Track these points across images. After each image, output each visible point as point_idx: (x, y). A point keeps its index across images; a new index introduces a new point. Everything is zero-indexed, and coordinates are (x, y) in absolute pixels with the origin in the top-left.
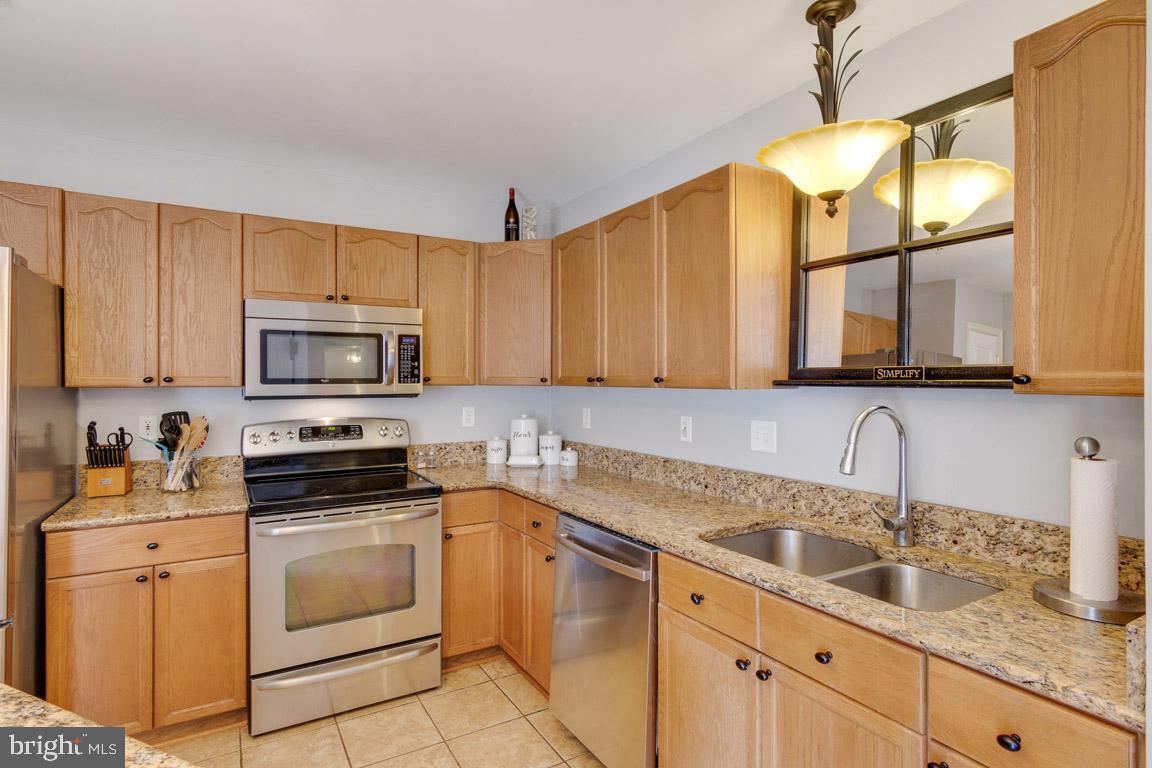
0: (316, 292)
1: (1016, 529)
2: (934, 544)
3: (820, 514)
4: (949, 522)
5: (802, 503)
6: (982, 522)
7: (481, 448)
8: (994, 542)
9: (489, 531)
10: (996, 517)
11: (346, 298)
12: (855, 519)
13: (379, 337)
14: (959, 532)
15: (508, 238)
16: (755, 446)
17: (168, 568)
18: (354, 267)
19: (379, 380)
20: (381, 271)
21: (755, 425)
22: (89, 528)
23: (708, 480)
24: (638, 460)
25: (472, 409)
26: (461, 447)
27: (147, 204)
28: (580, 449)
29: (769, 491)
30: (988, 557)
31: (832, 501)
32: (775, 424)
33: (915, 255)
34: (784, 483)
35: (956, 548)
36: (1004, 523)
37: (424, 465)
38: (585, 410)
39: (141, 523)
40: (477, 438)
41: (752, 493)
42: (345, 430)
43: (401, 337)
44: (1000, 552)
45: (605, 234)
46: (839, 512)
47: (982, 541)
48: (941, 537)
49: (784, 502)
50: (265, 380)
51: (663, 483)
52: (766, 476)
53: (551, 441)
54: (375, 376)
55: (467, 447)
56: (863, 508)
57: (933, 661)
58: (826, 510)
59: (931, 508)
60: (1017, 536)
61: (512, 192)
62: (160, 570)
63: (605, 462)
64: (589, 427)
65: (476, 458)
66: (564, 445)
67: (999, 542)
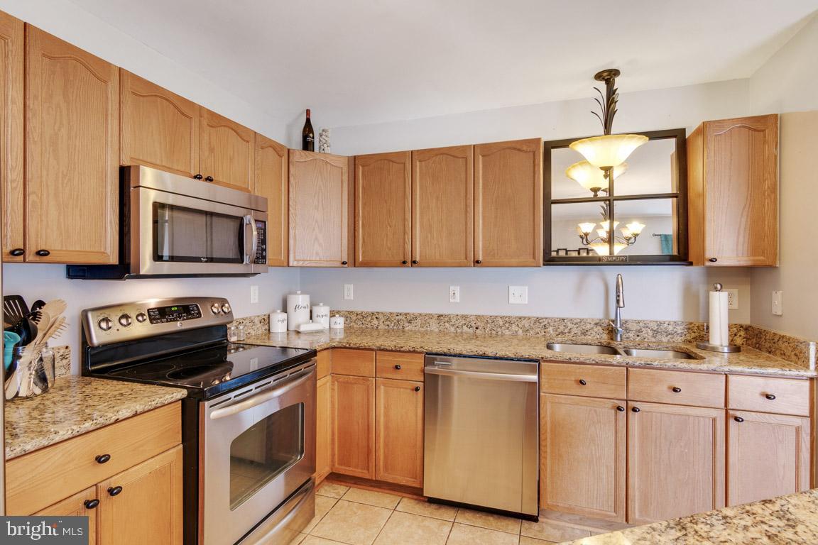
1: (666, 325)
2: (628, 338)
3: (562, 333)
4: (635, 327)
5: (550, 329)
6: (651, 325)
7: (267, 320)
8: (656, 332)
10: (657, 321)
11: (211, 179)
12: (584, 333)
13: (240, 220)
14: (640, 331)
15: (304, 148)
16: (512, 300)
19: (240, 260)
20: (230, 159)
21: (512, 289)
23: (479, 324)
24: (411, 319)
25: (257, 287)
26: (252, 321)
27: (13, 19)
28: (348, 315)
29: (527, 325)
30: (654, 340)
31: (570, 325)
32: (527, 287)
34: (538, 320)
35: (639, 338)
36: (660, 324)
37: (236, 338)
38: (346, 286)
41: (514, 328)
42: (186, 310)
43: (256, 221)
44: (659, 337)
46: (575, 330)
47: (651, 333)
48: (631, 335)
49: (538, 330)
50: (157, 257)
51: (437, 330)
52: (525, 318)
53: (322, 310)
54: (237, 257)
55: (257, 321)
56: (589, 326)
58: (566, 331)
59: (626, 322)
60: (666, 328)
61: (308, 112)
63: (375, 322)
64: (352, 298)
66: (332, 315)
67: (658, 332)
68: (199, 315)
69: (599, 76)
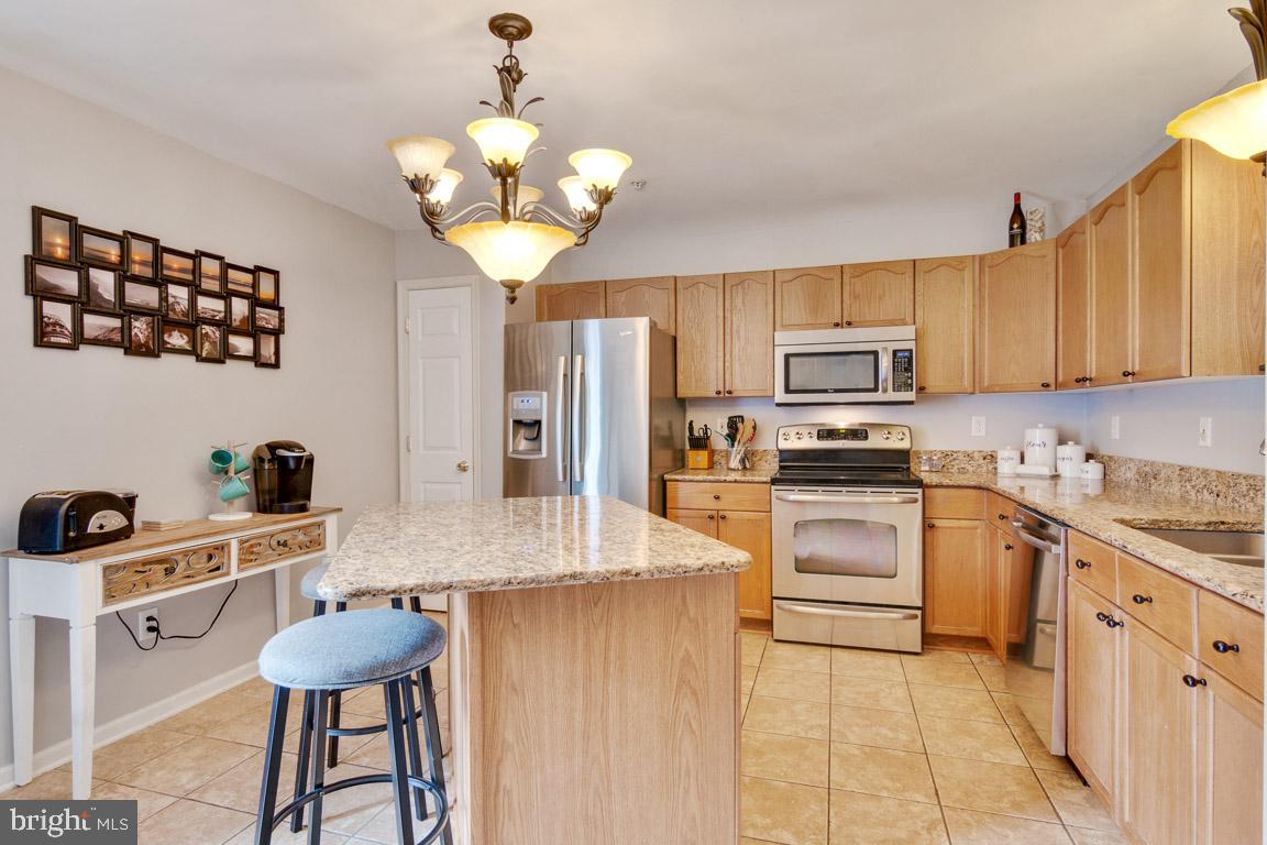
0: (826, 321)
7: (992, 458)
9: (976, 528)
11: (849, 324)
13: (875, 353)
15: (1012, 244)
17: (725, 513)
18: (856, 297)
19: (876, 389)
20: (880, 298)
22: (684, 481)
23: (1220, 487)
24: (1158, 471)
25: (983, 419)
26: (969, 456)
27: (717, 275)
28: (1107, 462)
37: (927, 468)
39: (710, 481)
40: (988, 449)
42: (854, 433)
43: (895, 352)
45: (1094, 227)
50: (788, 390)
51: (1178, 494)
53: (1073, 452)
54: (872, 386)
55: (976, 455)
61: (1017, 197)
62: (721, 513)
64: (1117, 437)
65: (985, 467)
66: (1089, 457)
68: (866, 438)
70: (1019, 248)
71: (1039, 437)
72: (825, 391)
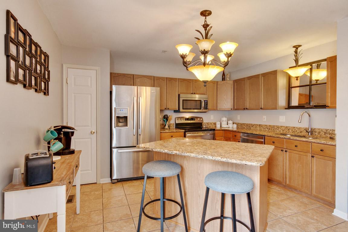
0: (189, 92)
2: (315, 135)
3: (294, 132)
4: (318, 131)
5: (290, 130)
6: (323, 130)
7: (215, 124)
8: (325, 133)
9: (222, 139)
10: (326, 129)
11: (194, 93)
12: (301, 132)
13: (201, 101)
14: (320, 132)
15: (223, 80)
16: (280, 121)
18: (196, 87)
19: (201, 109)
20: (200, 88)
21: (280, 117)
23: (270, 128)
24: (253, 125)
25: (213, 116)
26: (211, 123)
28: (237, 124)
29: (283, 129)
30: (324, 136)
31: (296, 129)
32: (285, 117)
33: (312, 86)
34: (287, 127)
35: (319, 135)
36: (327, 130)
37: (205, 127)
38: (238, 116)
39: (170, 132)
40: (214, 122)
41: (280, 129)
42: (192, 119)
43: (204, 101)
44: (326, 135)
45: (248, 81)
46: (298, 131)
47: (324, 133)
48: (316, 133)
49: (287, 130)
50: (183, 109)
51: (259, 129)
52: (283, 126)
53: (230, 122)
54: (200, 108)
55: (212, 123)
56: (302, 130)
57: (313, 144)
58: (295, 131)
59: (315, 129)
60: (329, 132)
63: (244, 126)
64: (239, 119)
65: (214, 126)
66: (233, 123)
67: (326, 133)
68: (194, 120)
69: (294, 47)
70: (224, 82)
71: (224, 119)
72: (191, 109)
